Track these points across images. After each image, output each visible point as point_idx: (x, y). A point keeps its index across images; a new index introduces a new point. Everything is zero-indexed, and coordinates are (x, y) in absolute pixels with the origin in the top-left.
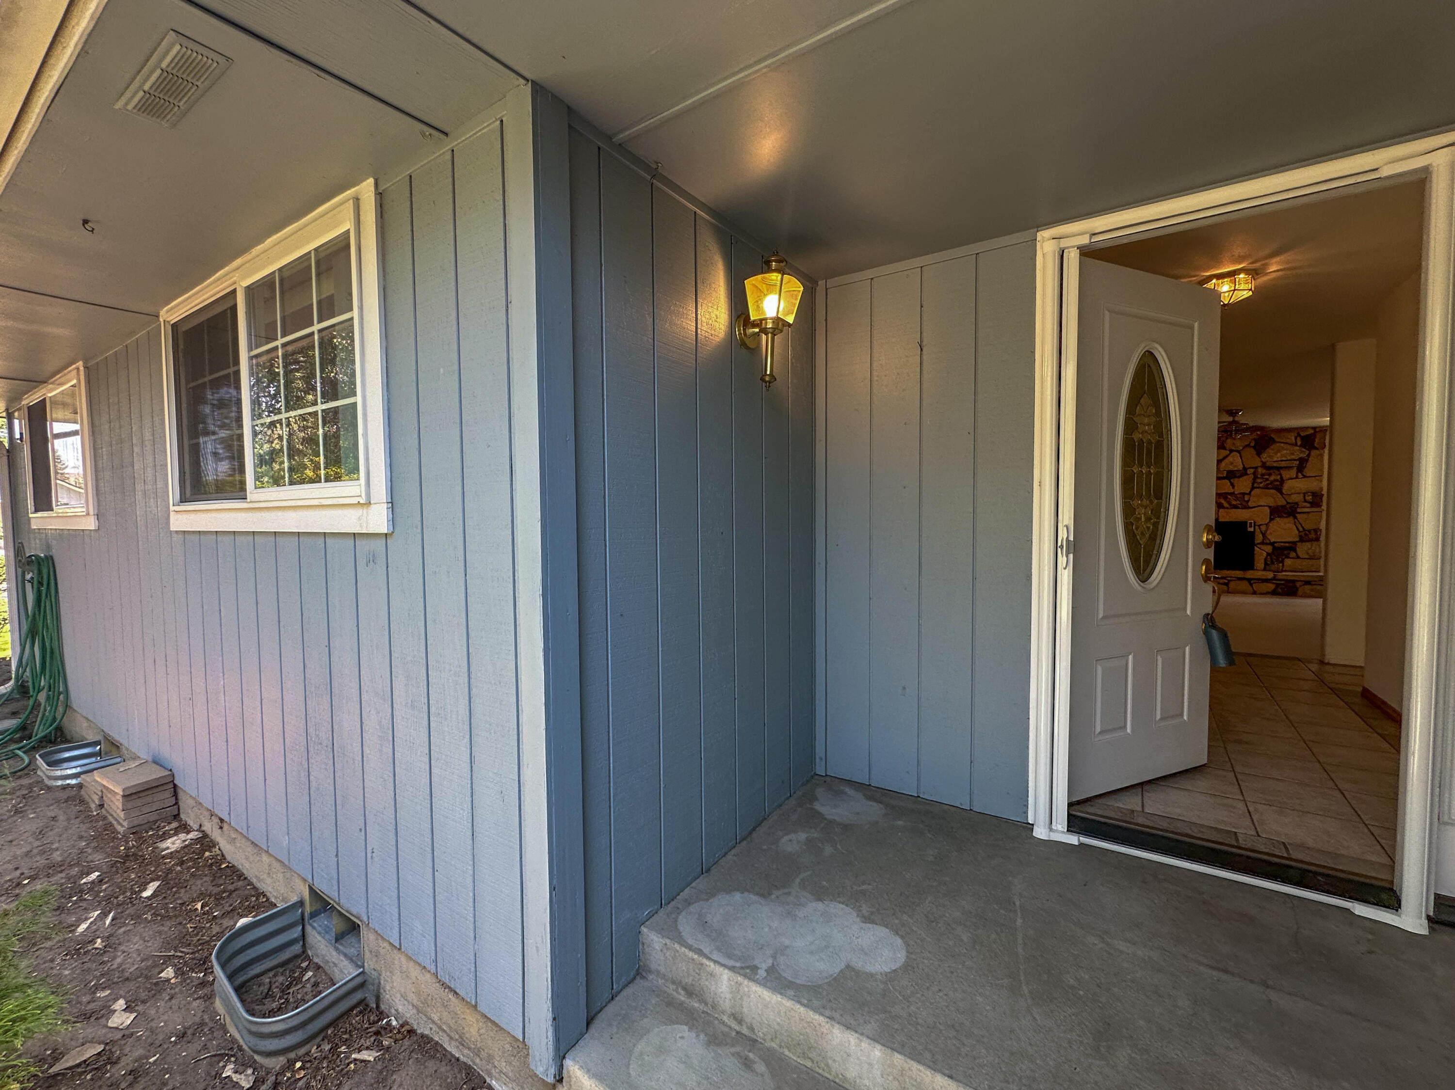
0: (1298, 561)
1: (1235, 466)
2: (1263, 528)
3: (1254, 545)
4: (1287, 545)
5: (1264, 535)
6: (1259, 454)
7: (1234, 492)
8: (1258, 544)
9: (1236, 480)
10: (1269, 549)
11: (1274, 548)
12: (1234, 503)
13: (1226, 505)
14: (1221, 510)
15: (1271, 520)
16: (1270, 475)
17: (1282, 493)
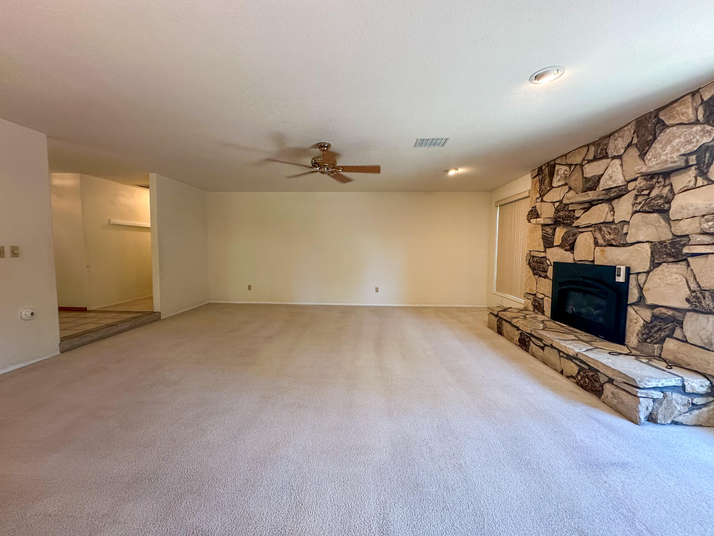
0: (685, 347)
1: (614, 182)
2: (642, 278)
3: (627, 305)
4: (670, 313)
5: (641, 289)
6: (642, 155)
7: (613, 222)
8: (631, 305)
9: (616, 201)
10: (647, 315)
11: (655, 317)
12: (608, 237)
13: (601, 241)
14: (597, 247)
15: (655, 265)
16: (651, 188)
17: (668, 220)
